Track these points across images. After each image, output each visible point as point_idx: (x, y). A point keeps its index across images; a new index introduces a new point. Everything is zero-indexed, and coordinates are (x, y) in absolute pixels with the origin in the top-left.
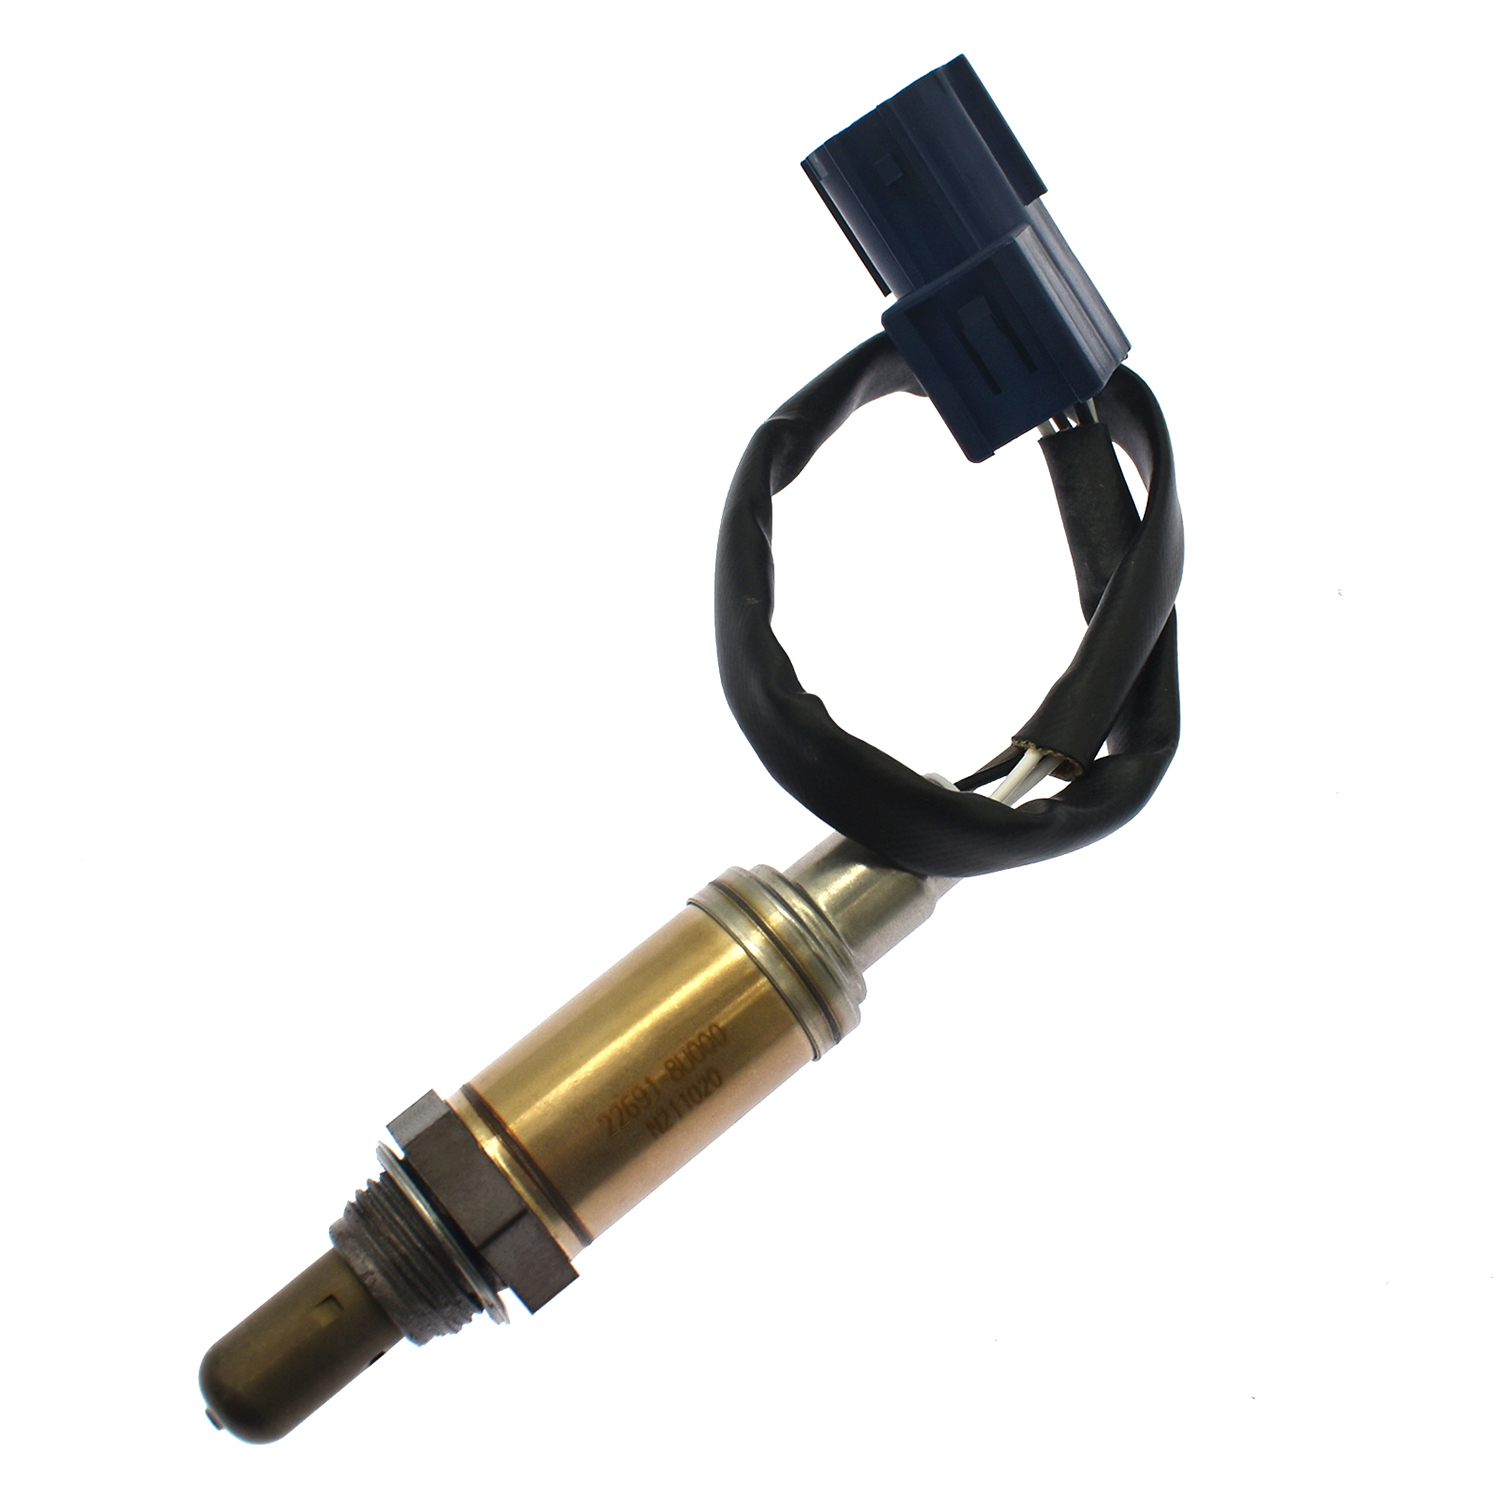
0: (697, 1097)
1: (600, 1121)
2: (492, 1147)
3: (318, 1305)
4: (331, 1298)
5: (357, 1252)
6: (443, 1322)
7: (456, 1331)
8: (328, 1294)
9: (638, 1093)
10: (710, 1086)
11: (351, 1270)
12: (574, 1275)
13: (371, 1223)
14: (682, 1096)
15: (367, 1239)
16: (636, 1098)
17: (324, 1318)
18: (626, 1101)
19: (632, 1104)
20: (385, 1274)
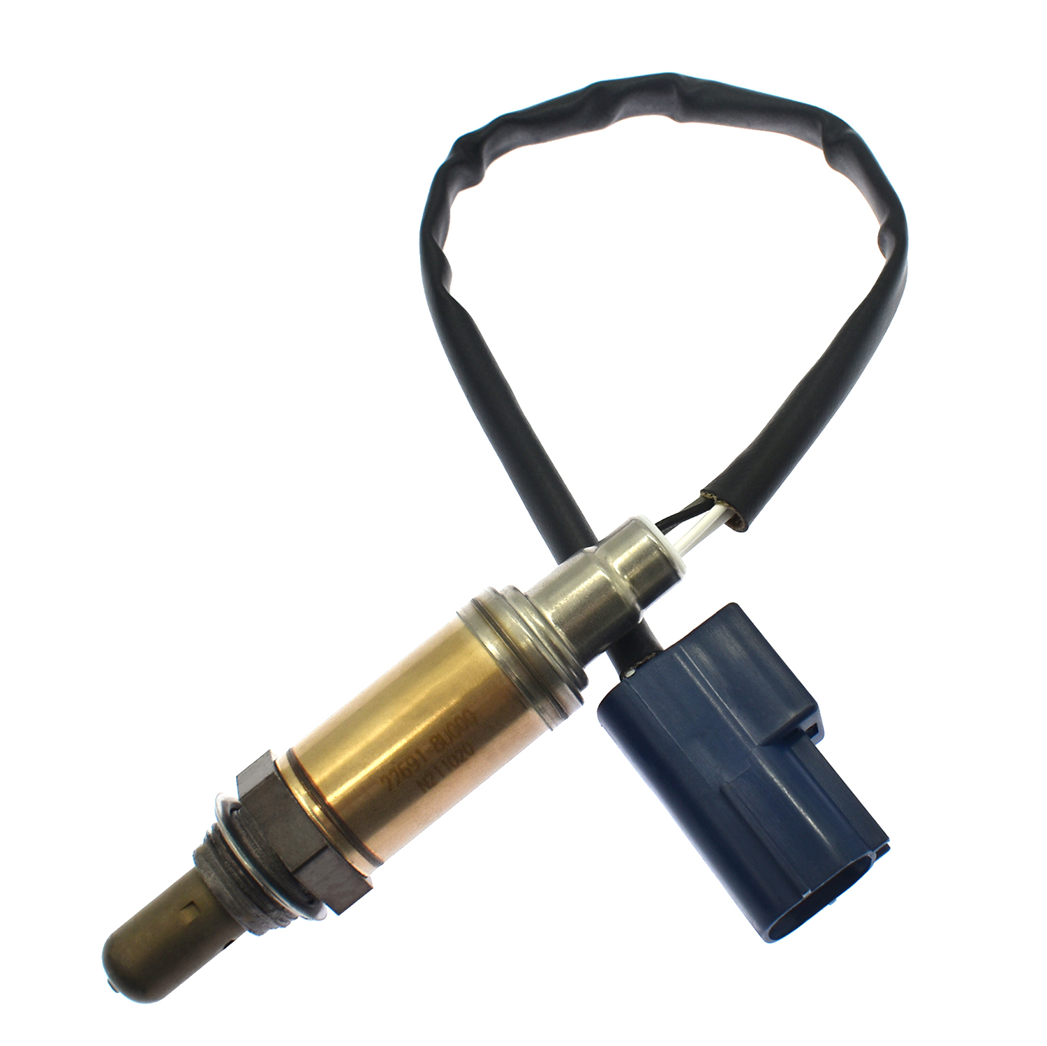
0: (455, 763)
1: (382, 780)
3: (184, 908)
4: (192, 903)
5: (209, 872)
6: (272, 922)
7: (284, 926)
8: (190, 901)
9: (411, 761)
10: (465, 755)
11: (206, 885)
12: (369, 888)
13: (220, 851)
14: (443, 762)
15: (216, 863)
16: (408, 764)
17: (188, 917)
18: (402, 766)
19: (408, 769)
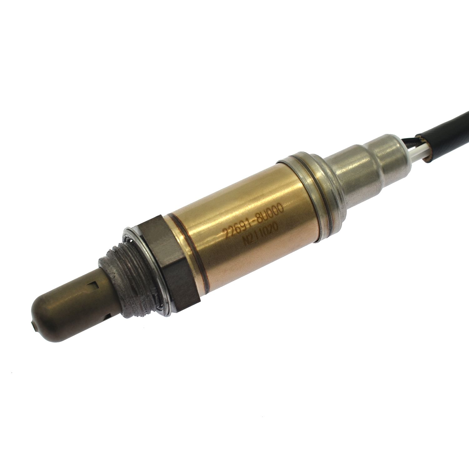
2: (181, 239)
3: (88, 284)
8: (94, 281)
20: (120, 275)
